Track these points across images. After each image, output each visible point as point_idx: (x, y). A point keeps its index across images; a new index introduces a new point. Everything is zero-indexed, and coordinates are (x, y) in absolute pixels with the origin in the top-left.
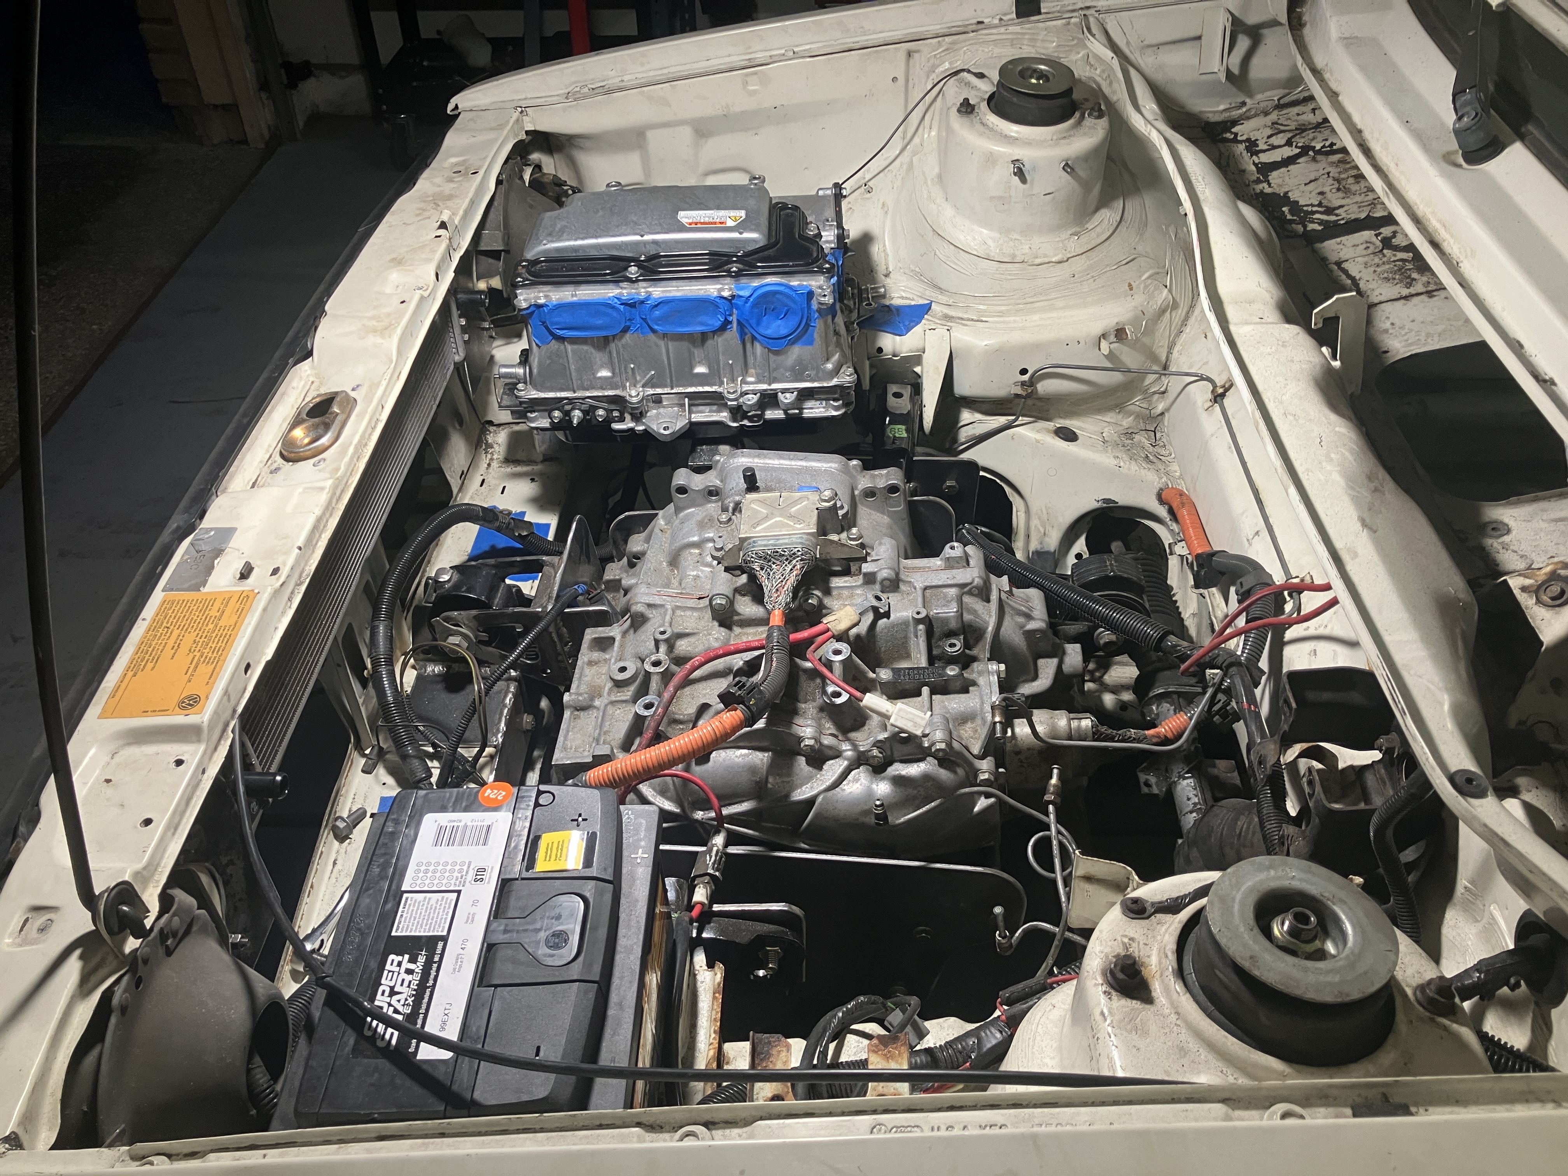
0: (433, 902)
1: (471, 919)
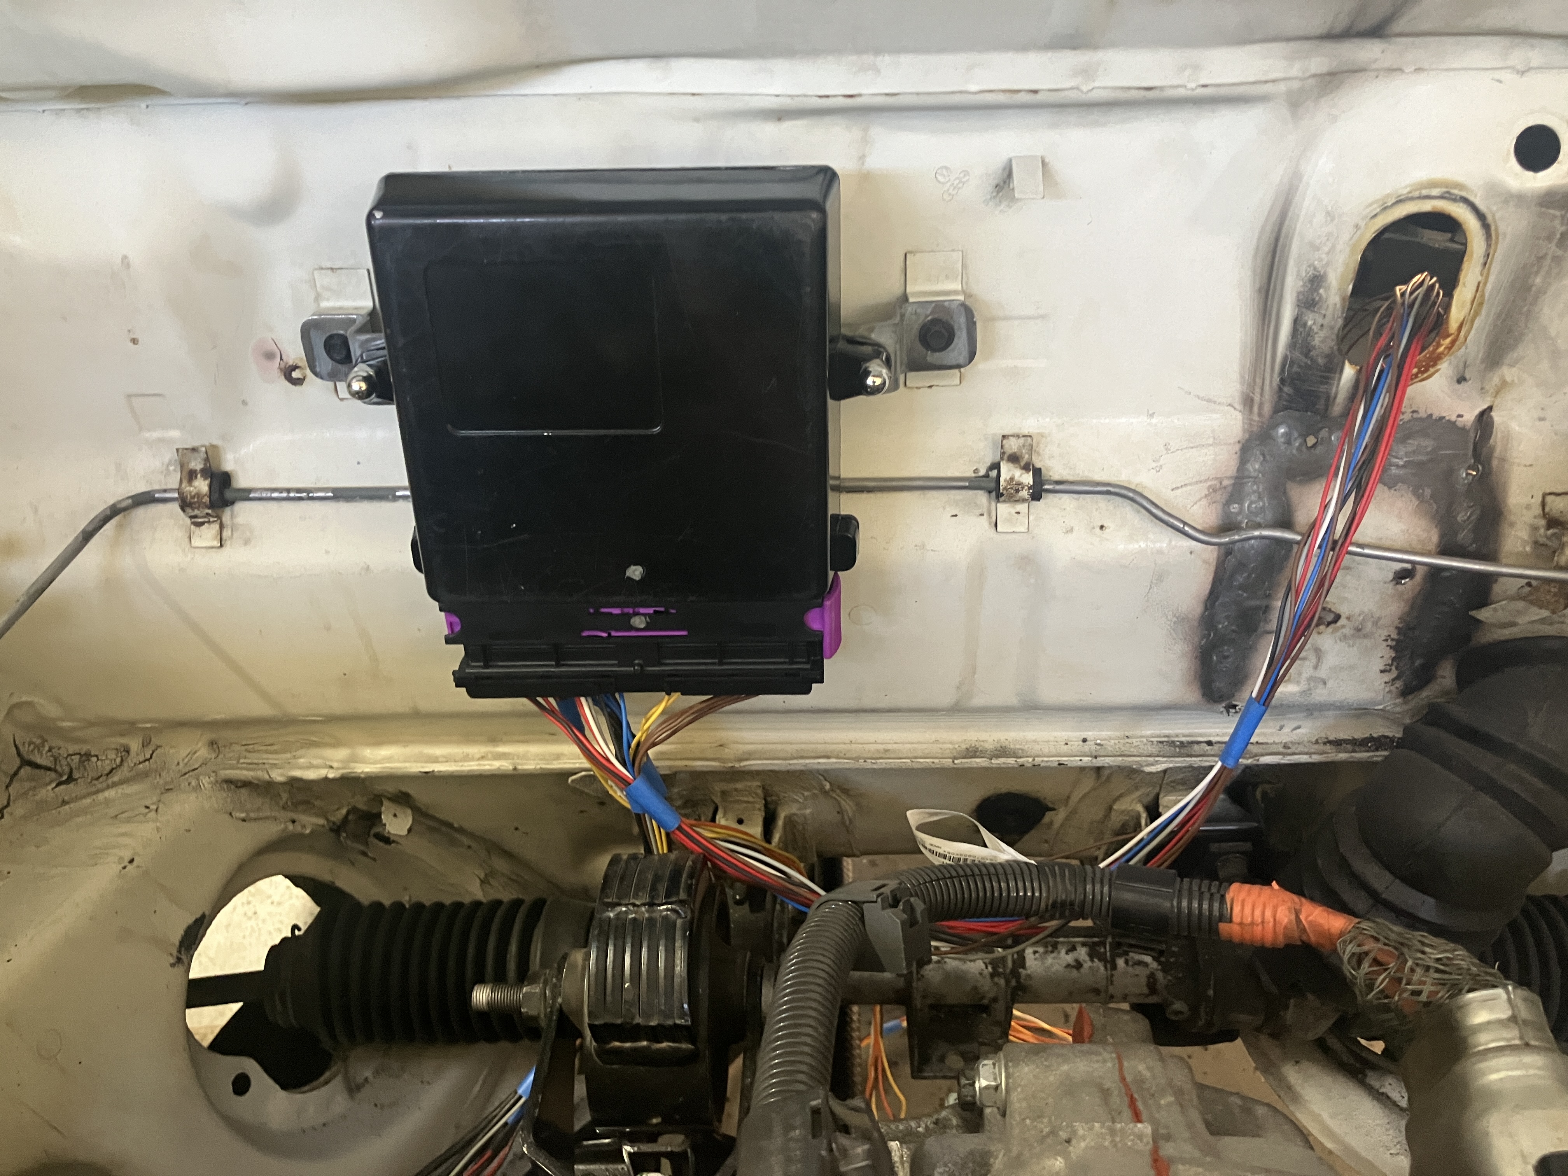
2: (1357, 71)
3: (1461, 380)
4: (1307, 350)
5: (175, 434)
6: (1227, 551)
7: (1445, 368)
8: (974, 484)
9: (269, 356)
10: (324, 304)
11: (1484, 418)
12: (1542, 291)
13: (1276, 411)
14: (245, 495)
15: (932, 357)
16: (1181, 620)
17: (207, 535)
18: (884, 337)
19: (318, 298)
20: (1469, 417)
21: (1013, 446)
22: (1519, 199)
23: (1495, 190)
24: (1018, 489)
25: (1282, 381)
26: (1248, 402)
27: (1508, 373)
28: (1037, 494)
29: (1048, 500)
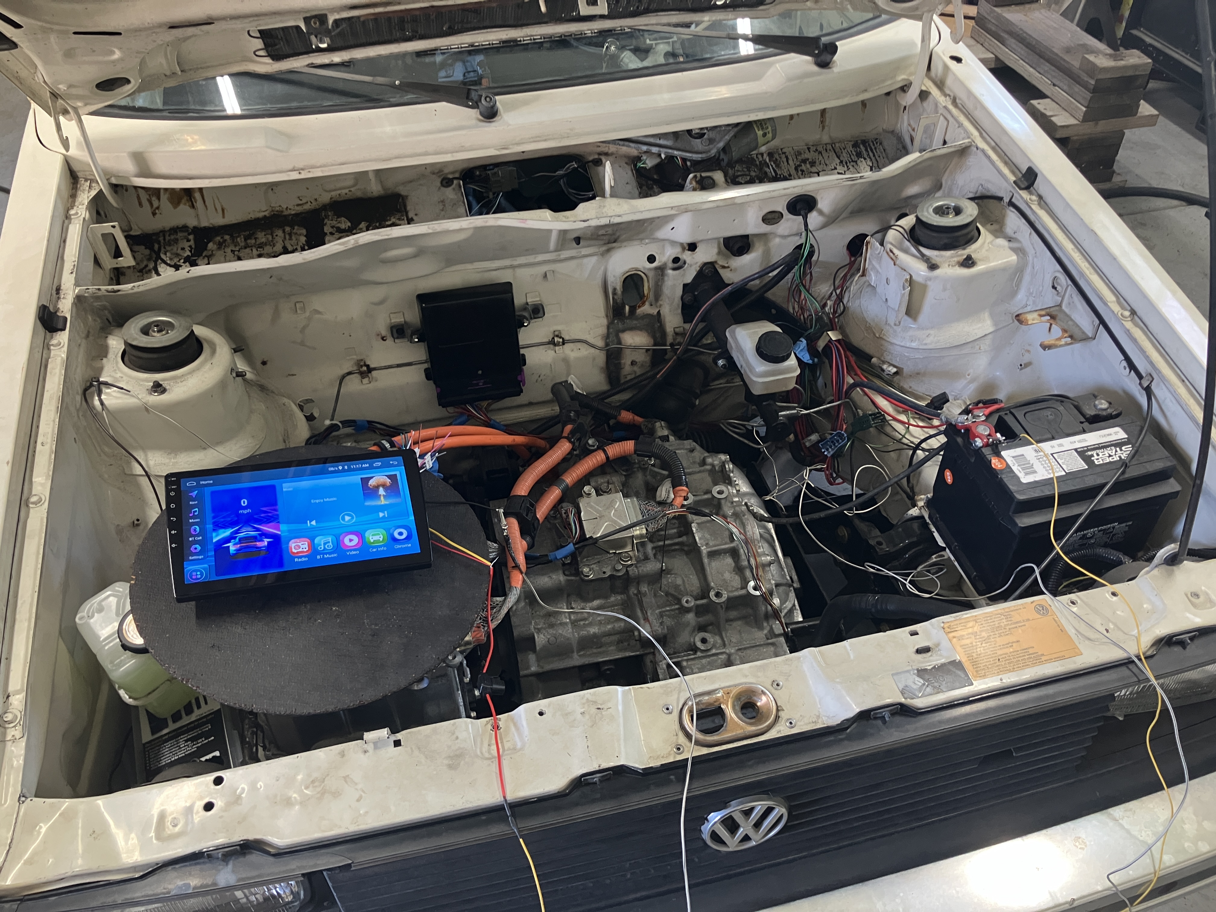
0: (1063, 461)
1: (1060, 445)
2: (613, 248)
3: (651, 305)
4: (617, 303)
5: (355, 357)
6: (608, 351)
7: (647, 303)
8: (549, 343)
9: (378, 335)
10: (392, 321)
11: (659, 312)
12: (662, 285)
13: (614, 317)
14: (375, 369)
15: (536, 316)
16: (602, 368)
17: (366, 381)
18: (526, 314)
19: (391, 320)
20: (655, 312)
21: (556, 333)
22: (650, 269)
23: (644, 268)
24: (559, 342)
25: (613, 311)
26: (607, 316)
27: (661, 302)
28: (563, 344)
29: (566, 345)
